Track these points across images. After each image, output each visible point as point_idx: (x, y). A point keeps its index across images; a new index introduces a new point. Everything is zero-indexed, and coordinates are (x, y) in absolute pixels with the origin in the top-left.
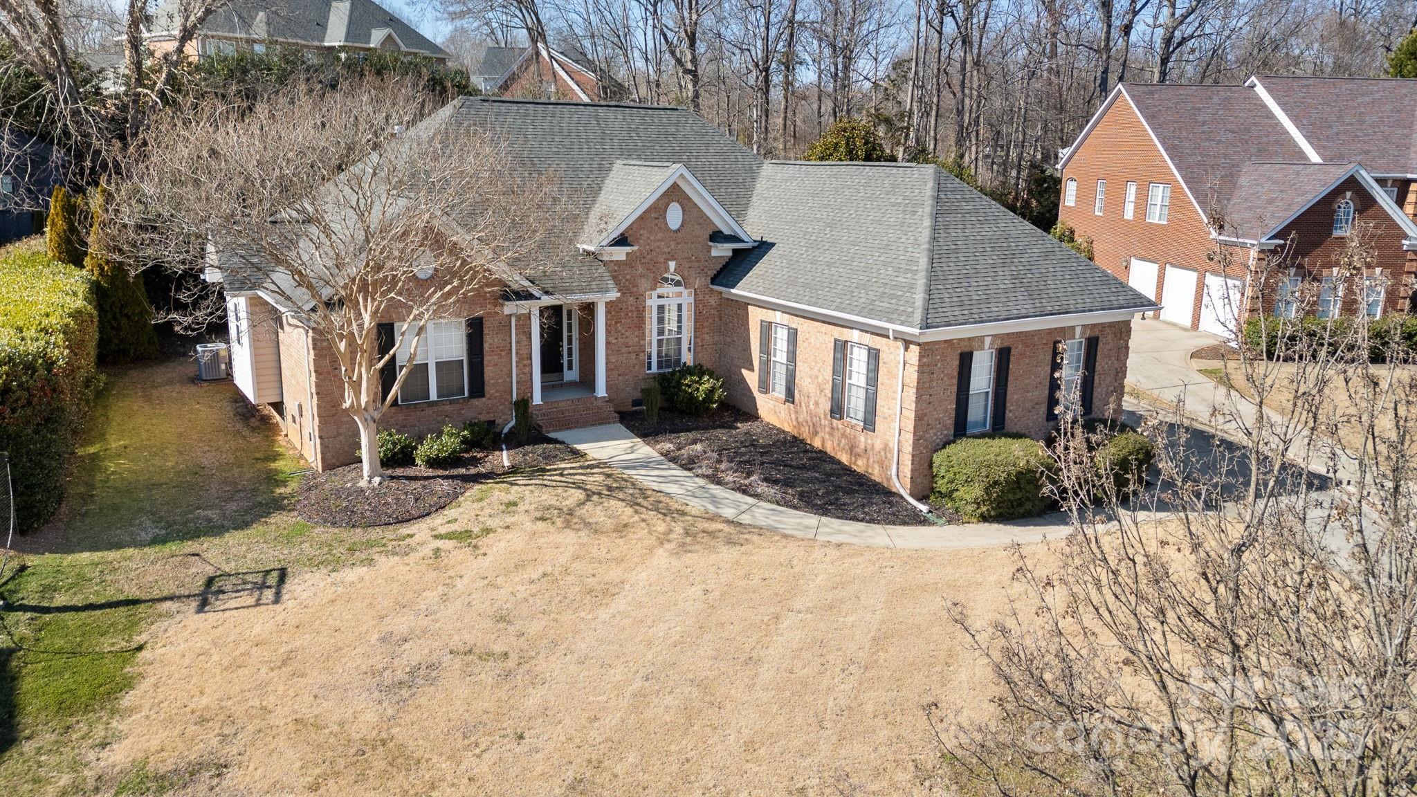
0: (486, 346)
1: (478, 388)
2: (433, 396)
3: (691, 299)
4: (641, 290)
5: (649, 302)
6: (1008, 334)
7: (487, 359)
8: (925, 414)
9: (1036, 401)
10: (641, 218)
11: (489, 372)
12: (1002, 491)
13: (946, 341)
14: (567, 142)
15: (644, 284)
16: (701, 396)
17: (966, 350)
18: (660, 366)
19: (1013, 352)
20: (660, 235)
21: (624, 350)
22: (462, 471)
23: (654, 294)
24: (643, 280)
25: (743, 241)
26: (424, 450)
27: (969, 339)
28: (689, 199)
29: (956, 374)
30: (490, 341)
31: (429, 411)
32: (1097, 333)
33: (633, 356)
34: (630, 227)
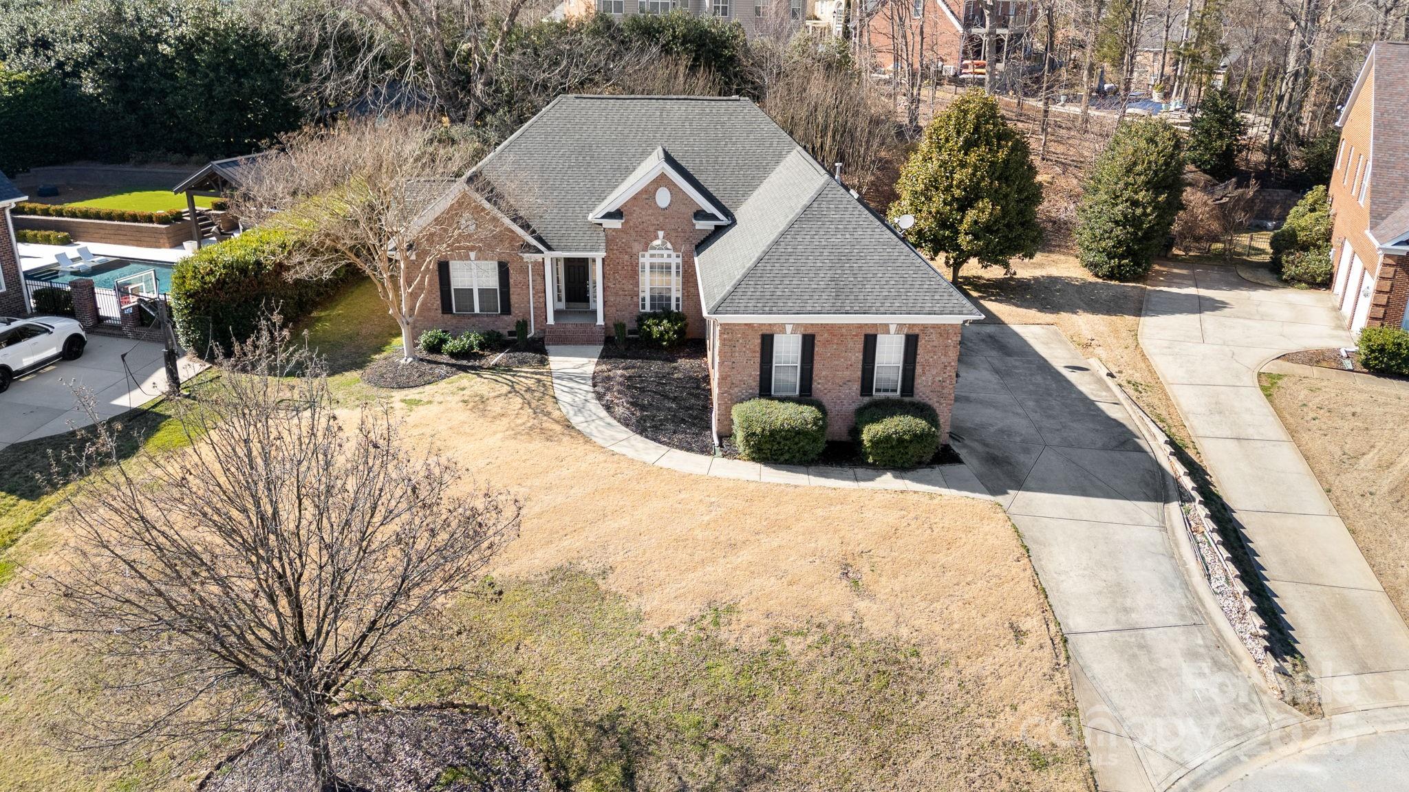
0: (511, 281)
1: (506, 309)
2: (477, 310)
3: (680, 260)
4: (635, 251)
5: (641, 260)
6: (812, 325)
7: (512, 290)
8: (729, 376)
9: (848, 379)
10: (635, 198)
11: (514, 299)
12: (759, 441)
13: (746, 324)
14: (626, 131)
15: (636, 247)
16: (656, 335)
17: (768, 332)
18: (652, 306)
19: (818, 338)
20: (650, 212)
21: (621, 293)
22: (464, 362)
23: (647, 254)
24: (636, 244)
25: (719, 220)
26: (449, 346)
27: (770, 324)
28: (675, 185)
29: (758, 349)
30: (514, 277)
31: (474, 320)
32: (917, 331)
33: (629, 298)
34: (625, 205)
